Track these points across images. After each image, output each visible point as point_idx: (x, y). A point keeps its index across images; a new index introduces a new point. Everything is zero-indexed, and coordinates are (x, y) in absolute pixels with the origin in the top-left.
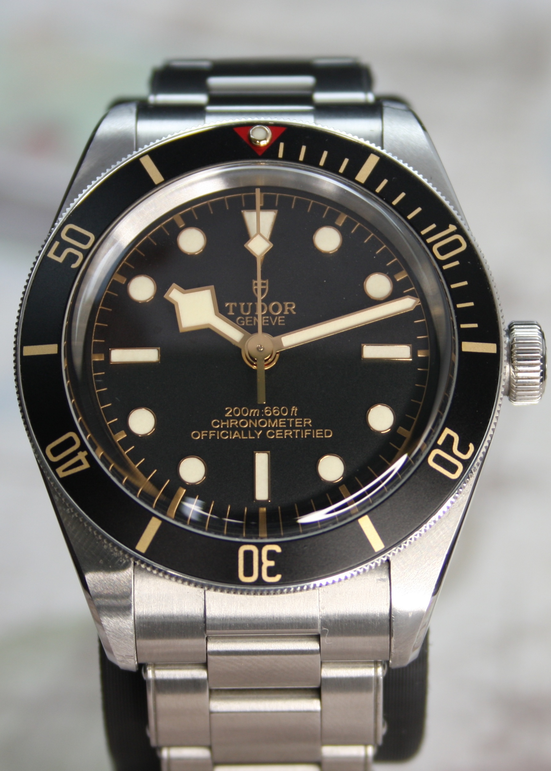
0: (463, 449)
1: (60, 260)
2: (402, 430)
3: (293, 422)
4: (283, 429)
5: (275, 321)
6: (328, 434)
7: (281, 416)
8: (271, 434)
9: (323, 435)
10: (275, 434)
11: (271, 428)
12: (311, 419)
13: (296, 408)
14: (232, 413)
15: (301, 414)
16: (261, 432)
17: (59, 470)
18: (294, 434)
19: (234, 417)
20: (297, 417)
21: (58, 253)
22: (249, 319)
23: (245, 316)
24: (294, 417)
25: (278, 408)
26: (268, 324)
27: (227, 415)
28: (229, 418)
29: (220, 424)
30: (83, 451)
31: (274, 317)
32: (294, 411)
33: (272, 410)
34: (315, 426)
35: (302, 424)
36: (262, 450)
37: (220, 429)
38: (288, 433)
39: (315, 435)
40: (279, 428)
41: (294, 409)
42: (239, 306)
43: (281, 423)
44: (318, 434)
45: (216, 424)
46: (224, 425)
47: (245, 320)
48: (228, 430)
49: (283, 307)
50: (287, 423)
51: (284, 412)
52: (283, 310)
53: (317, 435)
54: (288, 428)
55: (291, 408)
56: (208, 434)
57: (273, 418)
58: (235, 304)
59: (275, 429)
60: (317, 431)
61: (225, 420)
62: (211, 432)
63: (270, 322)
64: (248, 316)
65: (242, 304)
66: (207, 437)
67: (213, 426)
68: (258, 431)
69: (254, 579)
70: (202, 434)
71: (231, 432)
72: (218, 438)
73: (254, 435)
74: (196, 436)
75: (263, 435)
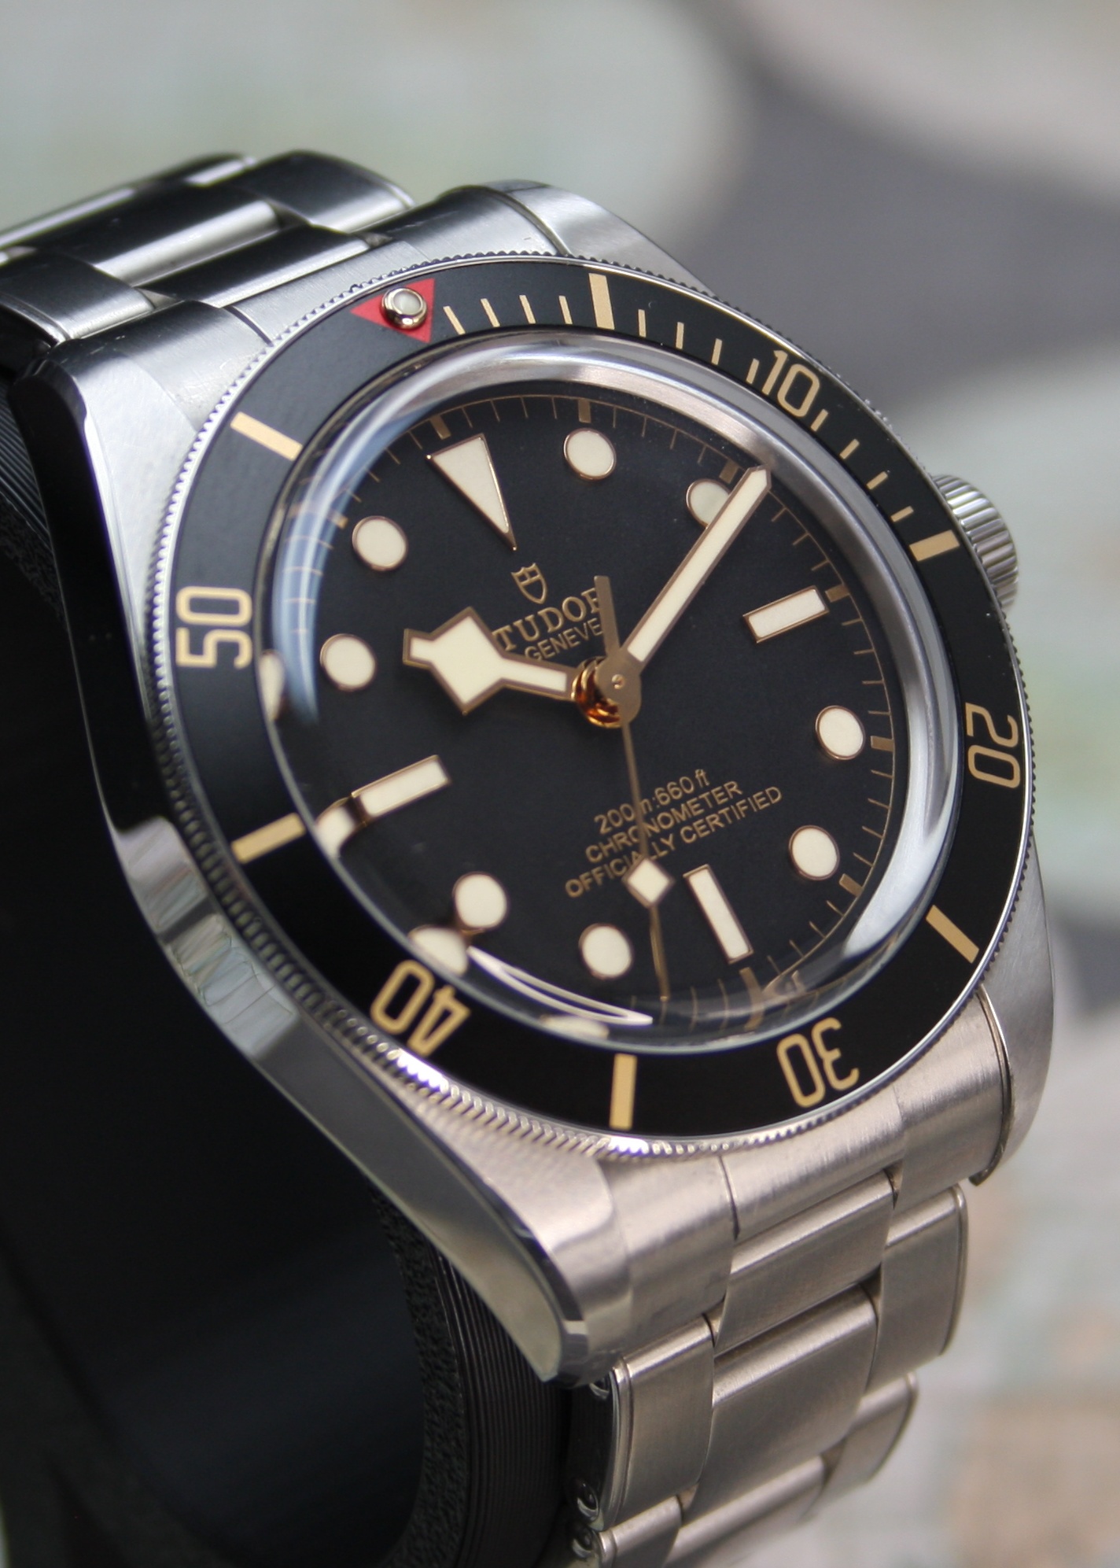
1: (208, 659)
2: (877, 742)
3: (711, 797)
4: (702, 816)
5: (586, 631)
6: (774, 794)
7: (686, 797)
8: (689, 834)
9: (768, 800)
10: (694, 831)
11: (683, 824)
12: (735, 781)
13: (702, 771)
14: (609, 824)
15: (716, 779)
16: (671, 836)
17: (416, 1041)
18: (722, 819)
19: (615, 831)
20: (712, 786)
21: (196, 648)
22: (544, 646)
23: (534, 643)
24: (707, 789)
25: (674, 784)
26: (577, 643)
27: (603, 830)
28: (610, 834)
29: (600, 850)
30: (443, 989)
31: (579, 625)
32: (702, 778)
33: (666, 791)
34: (748, 792)
35: (726, 795)
36: (695, 866)
37: (606, 861)
38: (714, 821)
39: (757, 807)
40: (696, 819)
41: (700, 774)
42: (515, 629)
43: (692, 807)
44: (759, 802)
45: (595, 854)
46: (610, 850)
47: (538, 650)
48: (620, 855)
49: (584, 599)
50: (702, 803)
51: (688, 787)
52: (588, 608)
53: (759, 805)
54: (708, 812)
55: (695, 774)
56: (591, 876)
57: (676, 804)
58: (507, 628)
59: (690, 821)
60: (755, 796)
61: (605, 839)
62: (595, 871)
63: (579, 638)
64: (539, 640)
65: (518, 623)
66: (593, 884)
67: (592, 860)
68: (667, 838)
69: (820, 1093)
70: (583, 881)
71: (625, 857)
72: (611, 877)
73: (663, 847)
74: (575, 888)
75: (678, 840)
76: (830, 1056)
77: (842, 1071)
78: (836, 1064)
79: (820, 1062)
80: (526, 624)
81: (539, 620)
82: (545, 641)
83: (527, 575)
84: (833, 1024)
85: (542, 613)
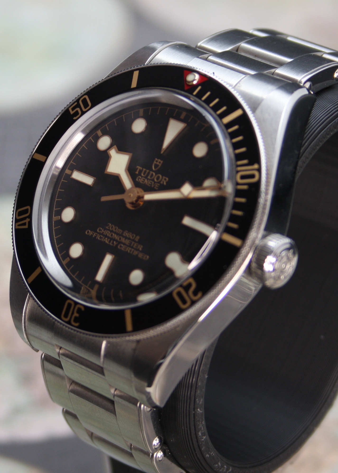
0: (195, 293)
1: (72, 112)
3: (134, 244)
5: (154, 185)
6: (145, 258)
7: (130, 239)
9: (143, 257)
10: (122, 247)
11: (122, 243)
12: (143, 246)
14: (109, 227)
15: (140, 242)
17: (17, 224)
18: (131, 251)
19: (109, 230)
20: (137, 242)
21: (73, 109)
22: (143, 179)
23: (142, 177)
24: (135, 242)
25: (131, 234)
27: (107, 227)
28: (107, 229)
30: (29, 218)
31: (155, 182)
33: (128, 233)
34: (141, 252)
35: (137, 247)
36: (111, 253)
37: (100, 234)
38: (128, 250)
40: (126, 245)
41: (138, 238)
42: (142, 170)
43: (127, 242)
45: (100, 230)
46: (103, 233)
47: (141, 179)
48: (103, 235)
49: (162, 178)
50: (131, 243)
51: (132, 237)
52: (161, 181)
54: (129, 246)
55: (137, 236)
56: (93, 234)
57: (126, 238)
58: (141, 168)
59: (124, 244)
60: (141, 254)
61: (105, 229)
62: (95, 233)
63: (151, 185)
64: (144, 177)
65: (144, 169)
66: (92, 235)
67: (98, 231)
68: (116, 242)
69: (67, 320)
70: (91, 233)
71: (104, 237)
72: (97, 238)
73: (113, 243)
74: (88, 232)
75: (117, 245)
76: (76, 315)
77: (76, 320)
78: (76, 318)
79: (73, 313)
80: (145, 172)
81: (149, 173)
82: (144, 178)
83: (159, 162)
84: (83, 309)
85: (151, 172)
